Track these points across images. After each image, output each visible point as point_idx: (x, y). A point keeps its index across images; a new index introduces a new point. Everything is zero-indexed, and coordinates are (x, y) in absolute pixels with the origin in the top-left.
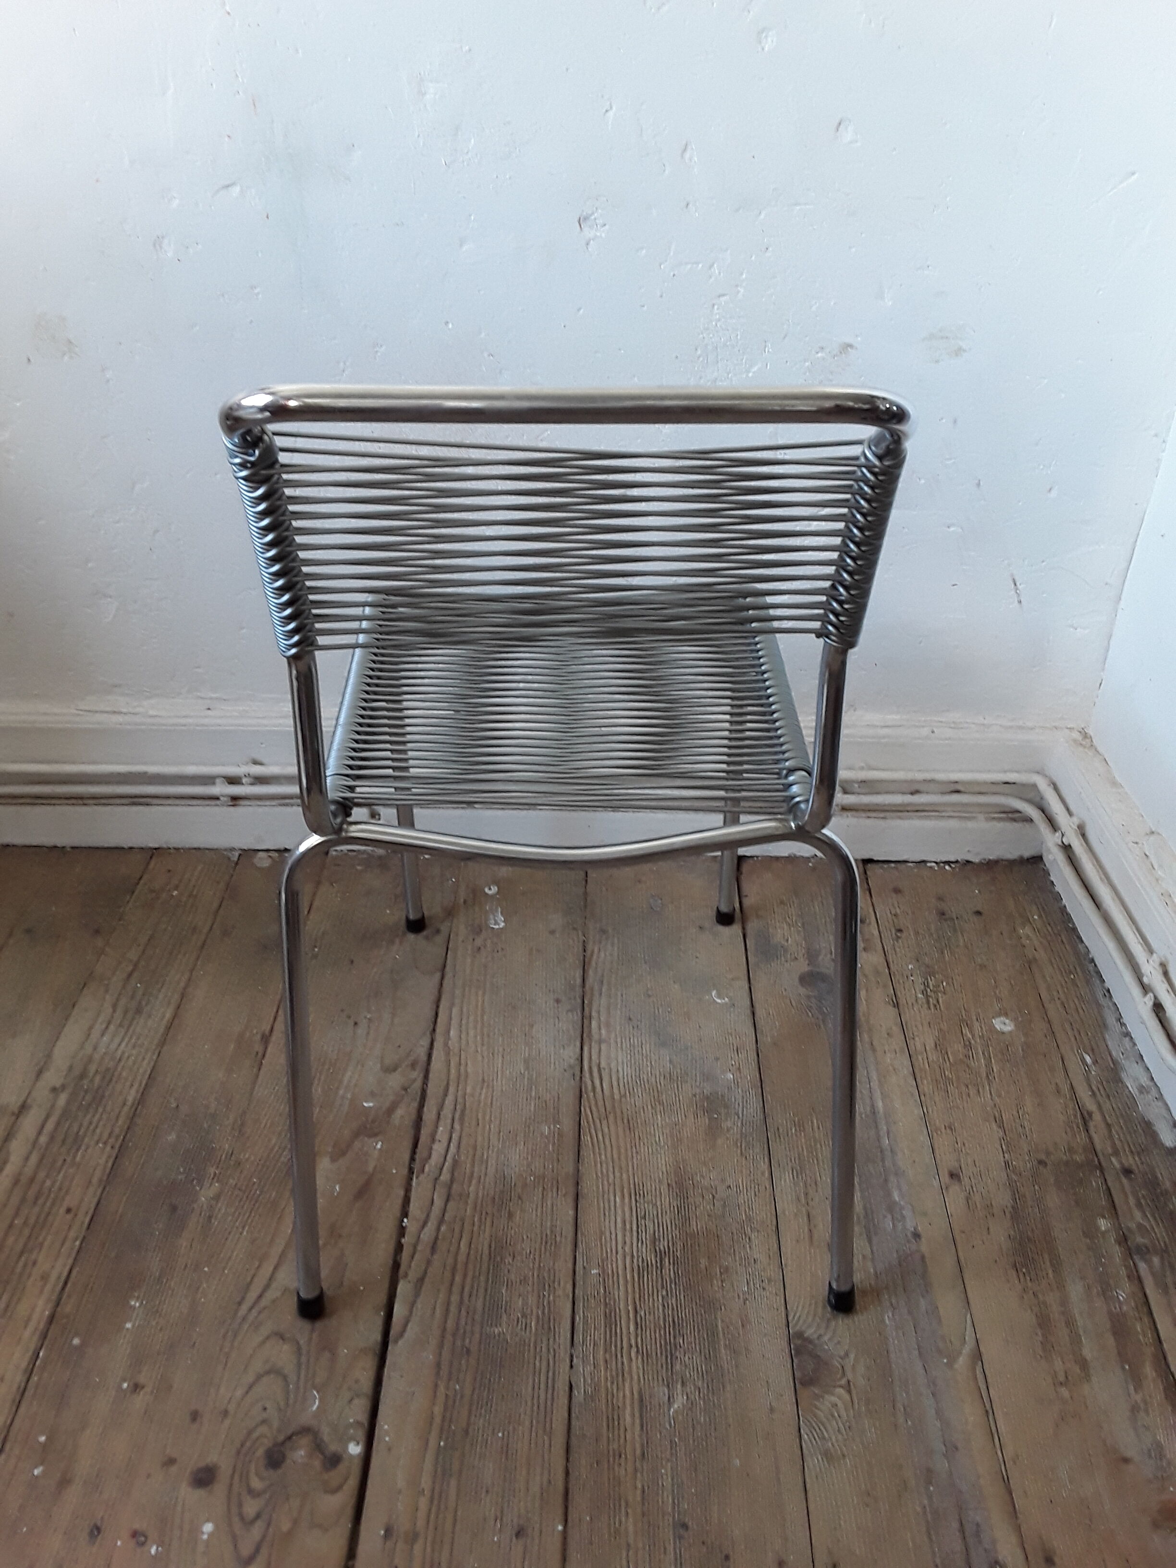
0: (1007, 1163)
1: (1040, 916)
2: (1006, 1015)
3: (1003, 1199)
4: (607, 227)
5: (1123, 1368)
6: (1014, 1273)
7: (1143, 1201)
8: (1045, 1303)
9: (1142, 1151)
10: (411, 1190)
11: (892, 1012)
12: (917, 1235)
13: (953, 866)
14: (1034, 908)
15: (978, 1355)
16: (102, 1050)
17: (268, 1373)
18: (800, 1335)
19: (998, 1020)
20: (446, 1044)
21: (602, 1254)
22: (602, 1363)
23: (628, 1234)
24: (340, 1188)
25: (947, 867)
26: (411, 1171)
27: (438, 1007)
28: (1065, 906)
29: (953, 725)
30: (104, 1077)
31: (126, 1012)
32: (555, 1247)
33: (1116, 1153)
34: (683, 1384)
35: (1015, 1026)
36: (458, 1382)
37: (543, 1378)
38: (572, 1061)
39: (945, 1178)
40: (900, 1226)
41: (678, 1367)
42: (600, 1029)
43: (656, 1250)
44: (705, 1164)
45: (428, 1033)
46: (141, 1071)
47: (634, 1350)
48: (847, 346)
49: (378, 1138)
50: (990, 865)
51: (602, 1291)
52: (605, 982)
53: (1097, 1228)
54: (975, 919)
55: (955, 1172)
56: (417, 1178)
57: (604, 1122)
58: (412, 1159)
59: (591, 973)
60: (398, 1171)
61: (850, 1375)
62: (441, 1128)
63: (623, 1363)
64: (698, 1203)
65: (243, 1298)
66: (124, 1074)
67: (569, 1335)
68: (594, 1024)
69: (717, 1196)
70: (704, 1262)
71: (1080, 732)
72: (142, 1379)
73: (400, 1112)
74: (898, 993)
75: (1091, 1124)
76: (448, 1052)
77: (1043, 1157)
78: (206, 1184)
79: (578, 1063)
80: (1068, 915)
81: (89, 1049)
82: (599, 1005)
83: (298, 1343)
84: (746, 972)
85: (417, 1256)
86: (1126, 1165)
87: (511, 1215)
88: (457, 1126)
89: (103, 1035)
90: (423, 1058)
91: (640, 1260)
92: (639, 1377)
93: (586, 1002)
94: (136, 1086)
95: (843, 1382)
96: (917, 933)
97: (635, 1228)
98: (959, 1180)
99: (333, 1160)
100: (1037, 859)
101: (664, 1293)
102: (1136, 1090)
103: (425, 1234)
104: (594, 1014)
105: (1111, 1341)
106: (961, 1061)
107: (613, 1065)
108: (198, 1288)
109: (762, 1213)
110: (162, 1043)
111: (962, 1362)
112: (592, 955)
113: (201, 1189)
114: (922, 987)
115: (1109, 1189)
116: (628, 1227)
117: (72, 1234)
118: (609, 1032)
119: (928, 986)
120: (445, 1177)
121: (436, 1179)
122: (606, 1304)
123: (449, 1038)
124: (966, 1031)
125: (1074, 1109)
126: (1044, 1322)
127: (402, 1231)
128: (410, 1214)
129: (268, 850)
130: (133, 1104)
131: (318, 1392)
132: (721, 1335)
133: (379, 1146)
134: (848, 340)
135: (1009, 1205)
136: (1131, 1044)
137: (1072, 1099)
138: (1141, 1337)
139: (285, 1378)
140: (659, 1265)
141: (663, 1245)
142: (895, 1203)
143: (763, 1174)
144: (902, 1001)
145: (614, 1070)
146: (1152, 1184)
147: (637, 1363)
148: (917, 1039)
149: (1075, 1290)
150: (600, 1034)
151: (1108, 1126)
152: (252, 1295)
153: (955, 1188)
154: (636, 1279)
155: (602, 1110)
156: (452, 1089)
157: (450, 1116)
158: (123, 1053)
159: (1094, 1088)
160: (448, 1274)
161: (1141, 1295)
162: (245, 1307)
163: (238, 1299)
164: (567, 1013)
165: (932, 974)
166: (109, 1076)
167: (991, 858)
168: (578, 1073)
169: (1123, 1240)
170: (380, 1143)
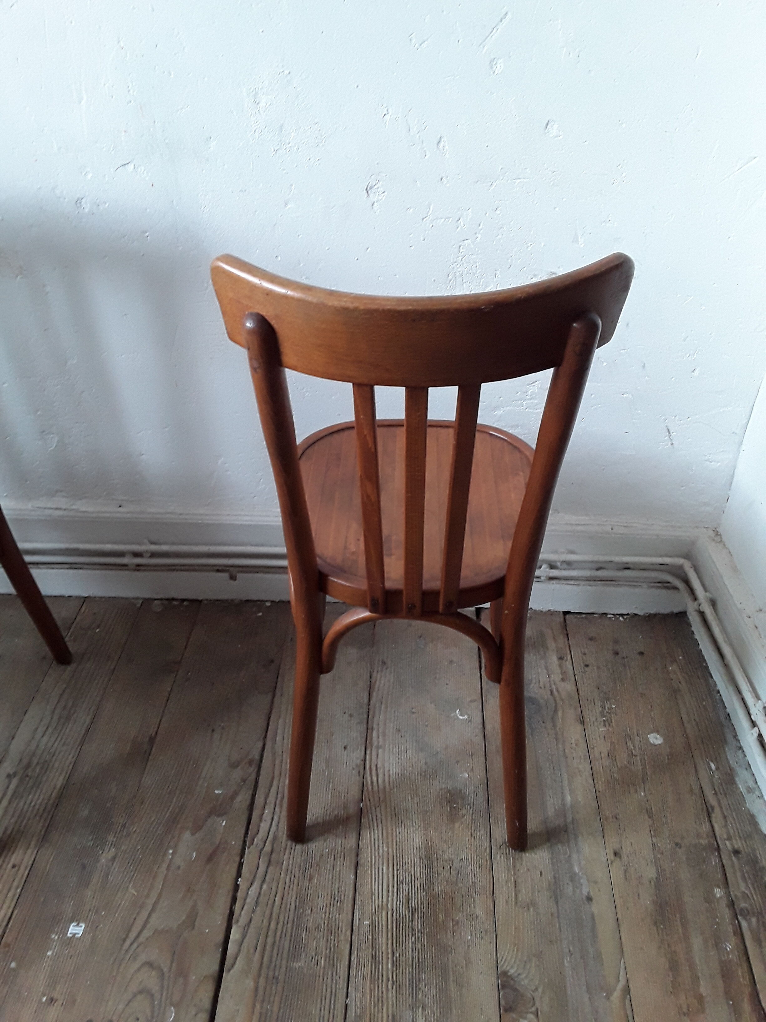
0: (654, 845)
1: (684, 657)
2: (658, 732)
3: (650, 873)
4: (386, 193)
5: (728, 1004)
6: (655, 928)
7: (746, 875)
8: (675, 952)
9: (748, 837)
10: (244, 856)
11: (580, 728)
12: (589, 899)
13: (625, 617)
14: (680, 650)
15: (627, 991)
16: (42, 747)
17: (141, 992)
18: (505, 973)
19: (652, 735)
20: (273, 748)
21: (372, 910)
22: (368, 991)
23: (390, 894)
24: (196, 855)
25: (621, 618)
26: (245, 842)
27: (269, 718)
28: (701, 650)
29: (625, 525)
30: (42, 768)
31: (59, 719)
32: (340, 903)
33: (729, 838)
34: (423, 1009)
35: (664, 740)
36: (269, 1003)
37: (328, 1001)
38: (359, 762)
39: (611, 857)
40: (578, 891)
41: (420, 996)
42: (378, 737)
43: (409, 907)
44: (445, 841)
45: (262, 738)
46: (67, 764)
47: (390, 982)
49: (224, 817)
50: (650, 617)
51: (371, 937)
52: (384, 702)
53: (714, 895)
54: (638, 657)
55: (617, 851)
56: (249, 848)
57: (378, 809)
58: (246, 833)
59: (374, 694)
60: (235, 843)
61: (538, 1004)
62: (266, 811)
63: (382, 992)
64: (439, 872)
65: (127, 936)
66: (56, 765)
67: (347, 969)
68: (375, 734)
69: (453, 867)
70: (441, 916)
71: (714, 531)
72: (56, 995)
73: (239, 799)
74: (584, 713)
75: (713, 815)
76: (274, 754)
77: (678, 840)
78: (107, 849)
79: (362, 763)
80: (703, 656)
81: (33, 747)
82: (379, 719)
83: (162, 971)
84: (480, 696)
85: (246, 907)
86: (736, 846)
87: (311, 879)
88: (277, 809)
89: (43, 736)
90: (257, 757)
91: (398, 915)
92: (393, 1003)
93: (370, 716)
94: (63, 775)
95: (533, 1009)
96: (599, 668)
97: (395, 890)
98: (620, 857)
99: (193, 834)
100: (683, 615)
101: (413, 939)
102: (745, 791)
103: (252, 891)
104: (375, 726)
105: (720, 983)
106: (626, 767)
107: (386, 765)
108: (97, 927)
109: (484, 881)
110: (82, 744)
111: (617, 994)
112: (376, 682)
113: (102, 853)
114: (601, 709)
115: (723, 866)
116: (390, 890)
117: (15, 883)
118: (384, 740)
119: (605, 708)
120: (268, 848)
121: (262, 850)
122: (373, 948)
123: (275, 743)
124: (629, 744)
125: (702, 804)
126: (674, 967)
127: (236, 887)
128: (243, 875)
129: (161, 599)
130: (60, 789)
131: (174, 1007)
132: (451, 973)
133: (224, 823)
134: (553, 270)
135: (654, 877)
136: (743, 756)
137: (701, 797)
138: (741, 980)
139: (152, 995)
140: (410, 918)
141: (413, 904)
142: (575, 874)
143: (486, 850)
144: (586, 720)
145: (387, 769)
146: (754, 862)
147: (392, 993)
148: (595, 748)
149: (697, 942)
150: (378, 742)
151: (725, 817)
152: (133, 935)
153: (617, 863)
154: (395, 929)
155: (377, 799)
156: (275, 782)
157: (273, 802)
158: (56, 749)
159: (716, 788)
160: (266, 921)
161: (742, 947)
162: (128, 942)
163: (124, 936)
164: (357, 724)
165: (608, 699)
166: (46, 766)
167: (652, 612)
168: (362, 771)
169: (732, 904)
170: (225, 822)
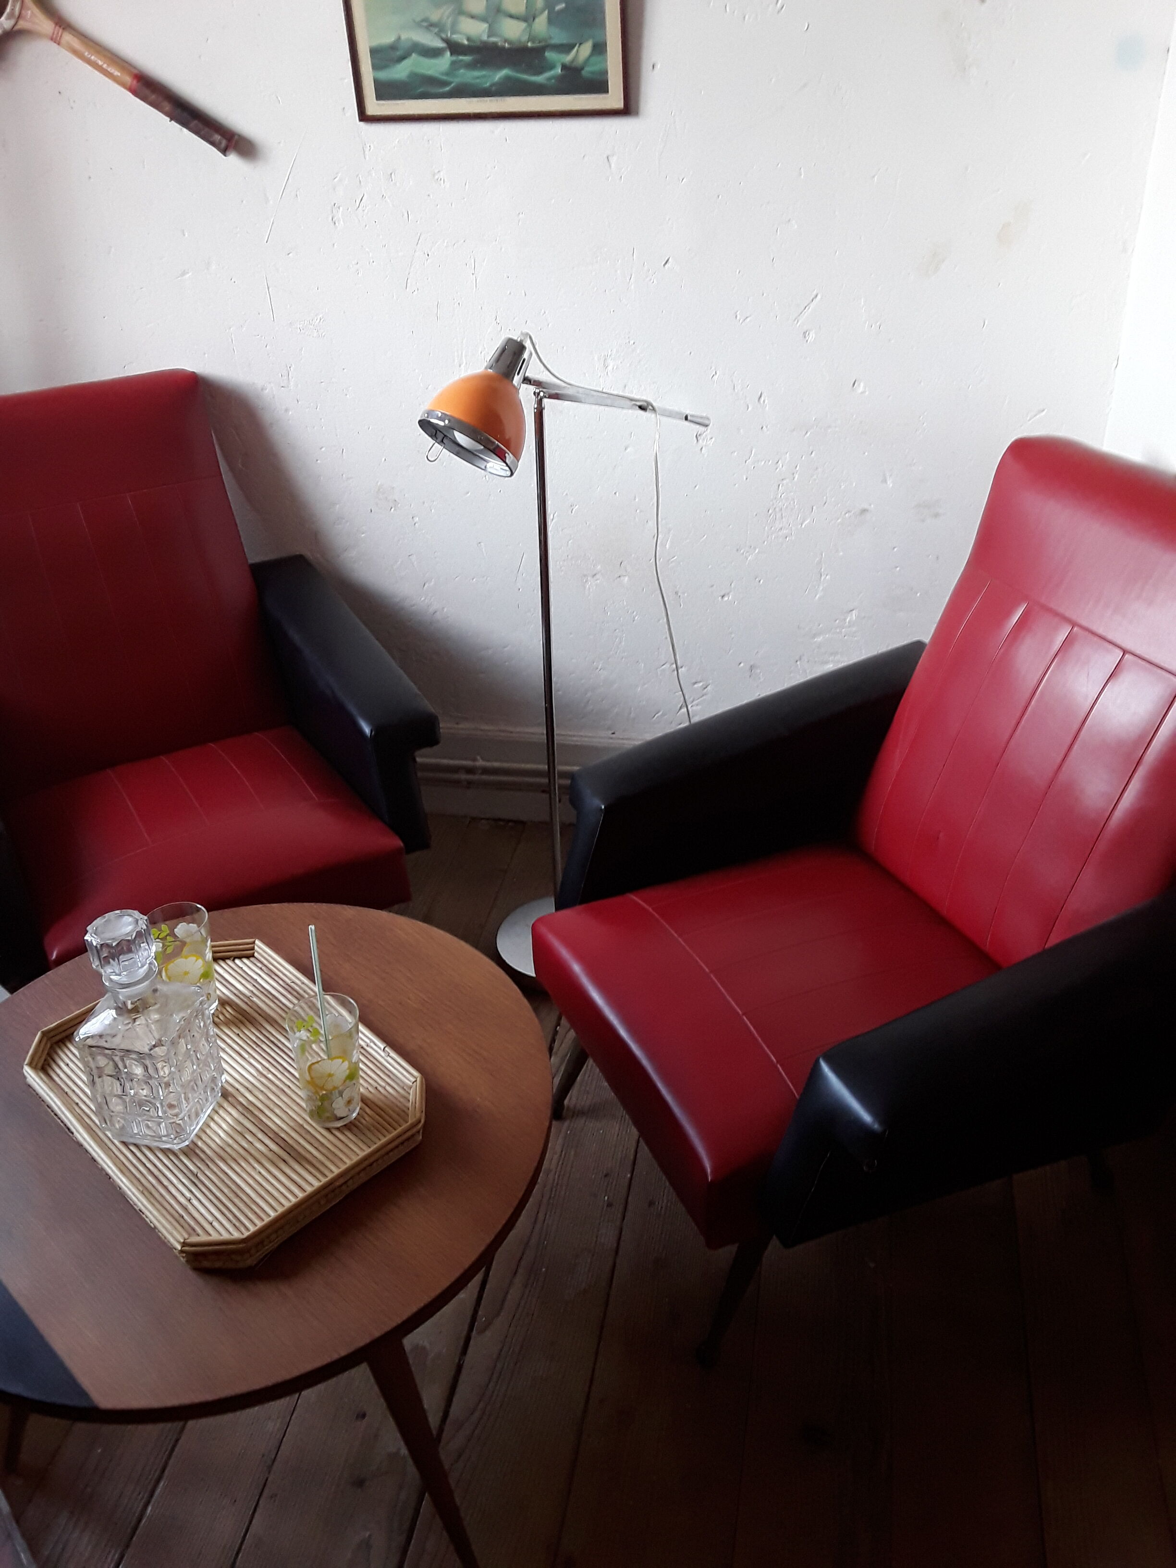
4: (713, 439)
48: (864, 511)
128: (561, 1024)
129: (488, 819)
134: (866, 506)
